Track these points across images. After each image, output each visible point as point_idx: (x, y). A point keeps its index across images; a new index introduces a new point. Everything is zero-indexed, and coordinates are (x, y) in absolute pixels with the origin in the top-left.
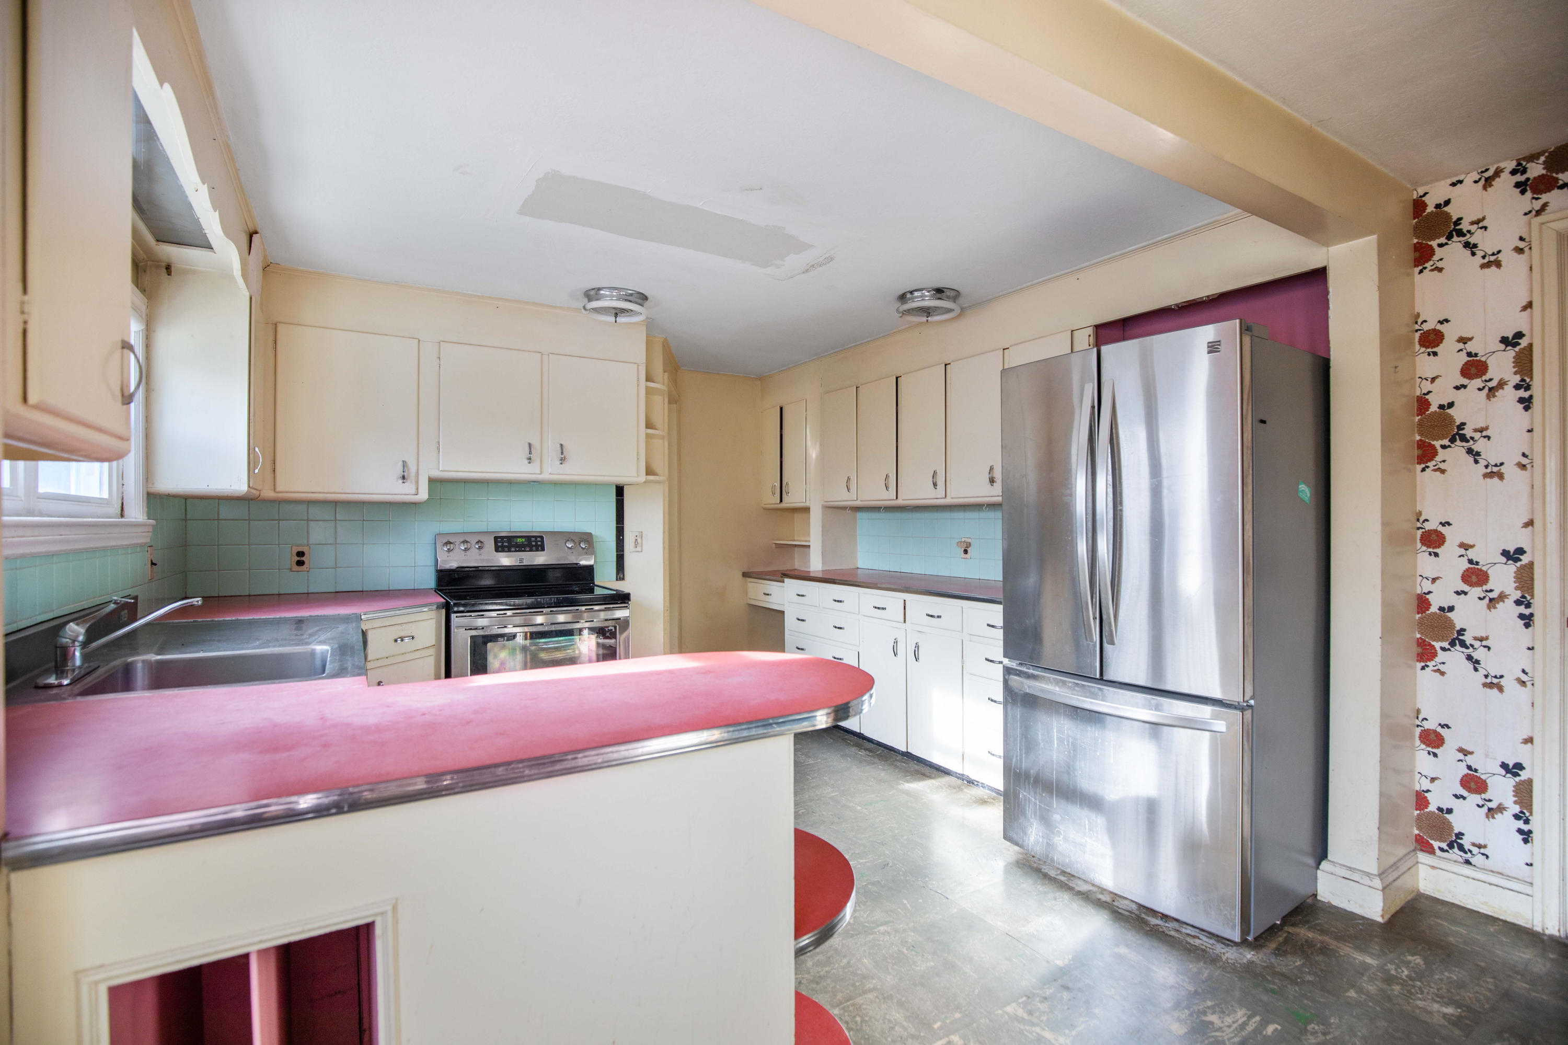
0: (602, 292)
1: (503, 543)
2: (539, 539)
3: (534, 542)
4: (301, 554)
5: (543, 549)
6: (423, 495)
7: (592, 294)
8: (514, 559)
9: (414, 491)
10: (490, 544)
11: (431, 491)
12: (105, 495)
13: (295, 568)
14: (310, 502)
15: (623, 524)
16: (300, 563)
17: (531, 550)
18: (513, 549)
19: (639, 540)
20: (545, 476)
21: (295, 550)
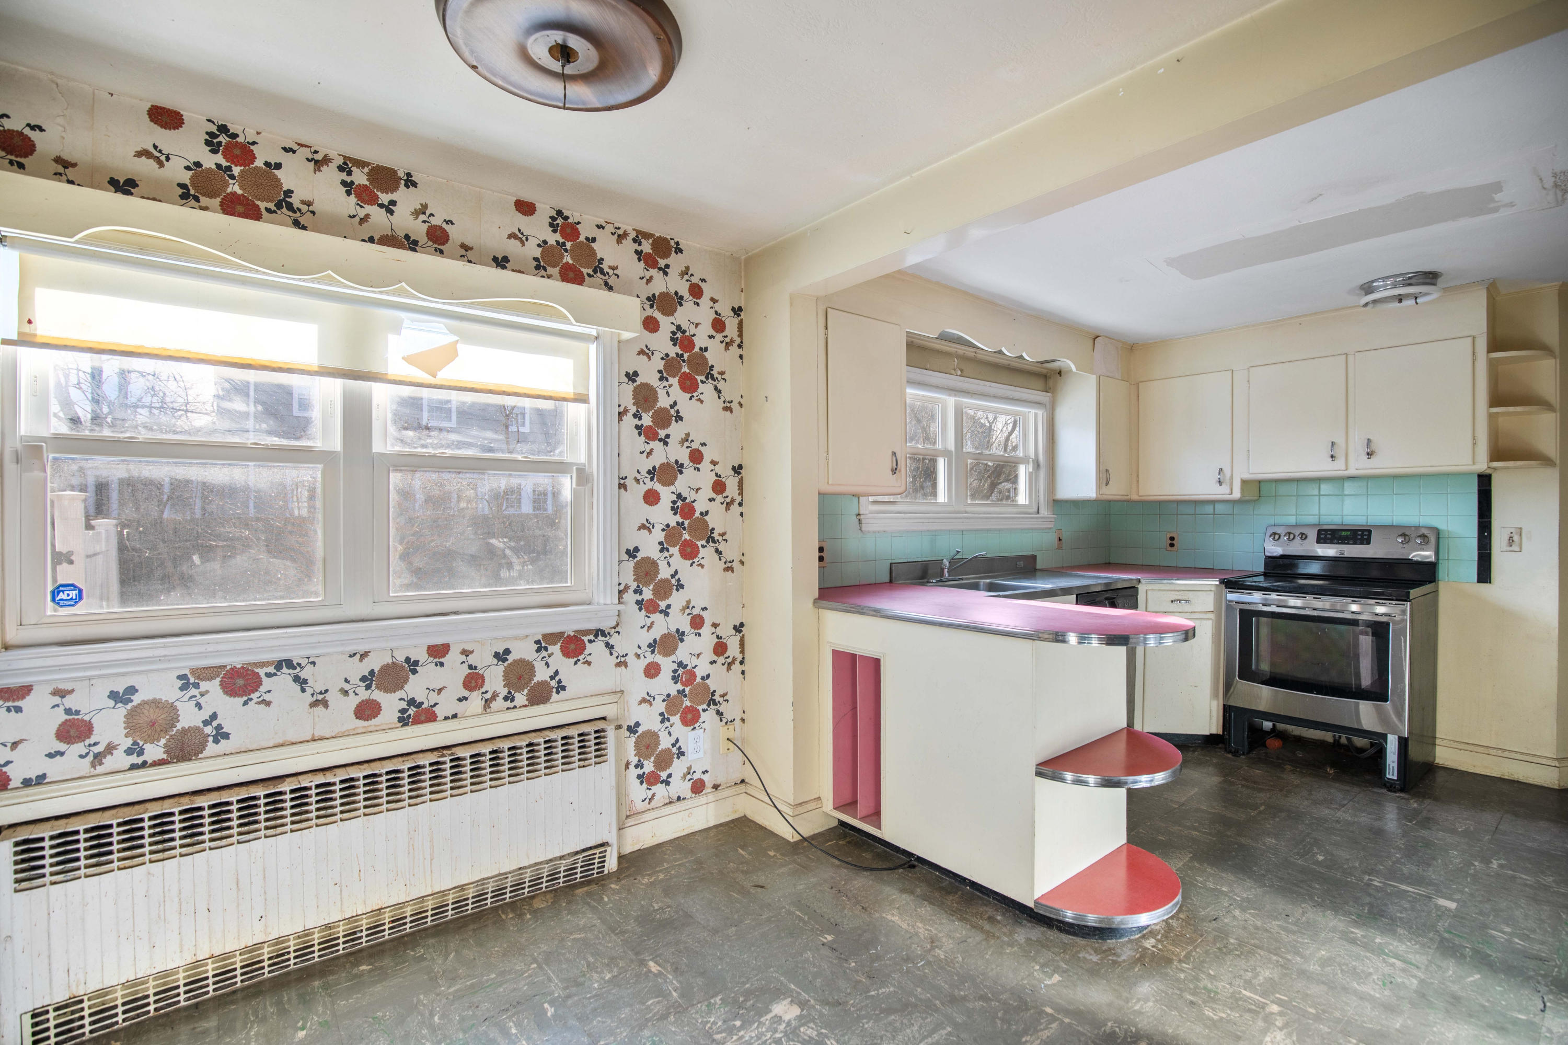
0: (1375, 284)
1: (1326, 535)
2: (1366, 533)
3: (1361, 535)
4: (1172, 539)
5: (1368, 543)
6: (1237, 494)
7: (1368, 288)
8: (1335, 550)
9: (1228, 491)
10: (1312, 535)
11: (1242, 490)
12: (1027, 503)
13: (1169, 548)
14: (1179, 502)
15: (1490, 518)
16: (1172, 545)
17: (1355, 543)
18: (1335, 542)
19: (1516, 538)
20: (1352, 471)
21: (1170, 535)
